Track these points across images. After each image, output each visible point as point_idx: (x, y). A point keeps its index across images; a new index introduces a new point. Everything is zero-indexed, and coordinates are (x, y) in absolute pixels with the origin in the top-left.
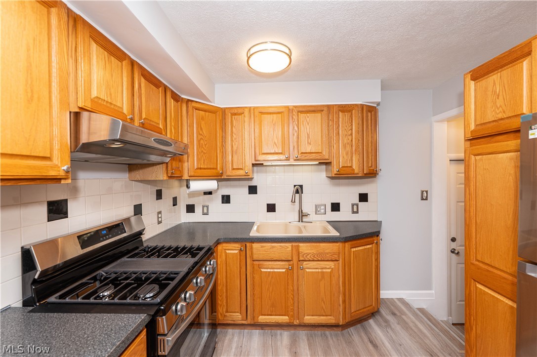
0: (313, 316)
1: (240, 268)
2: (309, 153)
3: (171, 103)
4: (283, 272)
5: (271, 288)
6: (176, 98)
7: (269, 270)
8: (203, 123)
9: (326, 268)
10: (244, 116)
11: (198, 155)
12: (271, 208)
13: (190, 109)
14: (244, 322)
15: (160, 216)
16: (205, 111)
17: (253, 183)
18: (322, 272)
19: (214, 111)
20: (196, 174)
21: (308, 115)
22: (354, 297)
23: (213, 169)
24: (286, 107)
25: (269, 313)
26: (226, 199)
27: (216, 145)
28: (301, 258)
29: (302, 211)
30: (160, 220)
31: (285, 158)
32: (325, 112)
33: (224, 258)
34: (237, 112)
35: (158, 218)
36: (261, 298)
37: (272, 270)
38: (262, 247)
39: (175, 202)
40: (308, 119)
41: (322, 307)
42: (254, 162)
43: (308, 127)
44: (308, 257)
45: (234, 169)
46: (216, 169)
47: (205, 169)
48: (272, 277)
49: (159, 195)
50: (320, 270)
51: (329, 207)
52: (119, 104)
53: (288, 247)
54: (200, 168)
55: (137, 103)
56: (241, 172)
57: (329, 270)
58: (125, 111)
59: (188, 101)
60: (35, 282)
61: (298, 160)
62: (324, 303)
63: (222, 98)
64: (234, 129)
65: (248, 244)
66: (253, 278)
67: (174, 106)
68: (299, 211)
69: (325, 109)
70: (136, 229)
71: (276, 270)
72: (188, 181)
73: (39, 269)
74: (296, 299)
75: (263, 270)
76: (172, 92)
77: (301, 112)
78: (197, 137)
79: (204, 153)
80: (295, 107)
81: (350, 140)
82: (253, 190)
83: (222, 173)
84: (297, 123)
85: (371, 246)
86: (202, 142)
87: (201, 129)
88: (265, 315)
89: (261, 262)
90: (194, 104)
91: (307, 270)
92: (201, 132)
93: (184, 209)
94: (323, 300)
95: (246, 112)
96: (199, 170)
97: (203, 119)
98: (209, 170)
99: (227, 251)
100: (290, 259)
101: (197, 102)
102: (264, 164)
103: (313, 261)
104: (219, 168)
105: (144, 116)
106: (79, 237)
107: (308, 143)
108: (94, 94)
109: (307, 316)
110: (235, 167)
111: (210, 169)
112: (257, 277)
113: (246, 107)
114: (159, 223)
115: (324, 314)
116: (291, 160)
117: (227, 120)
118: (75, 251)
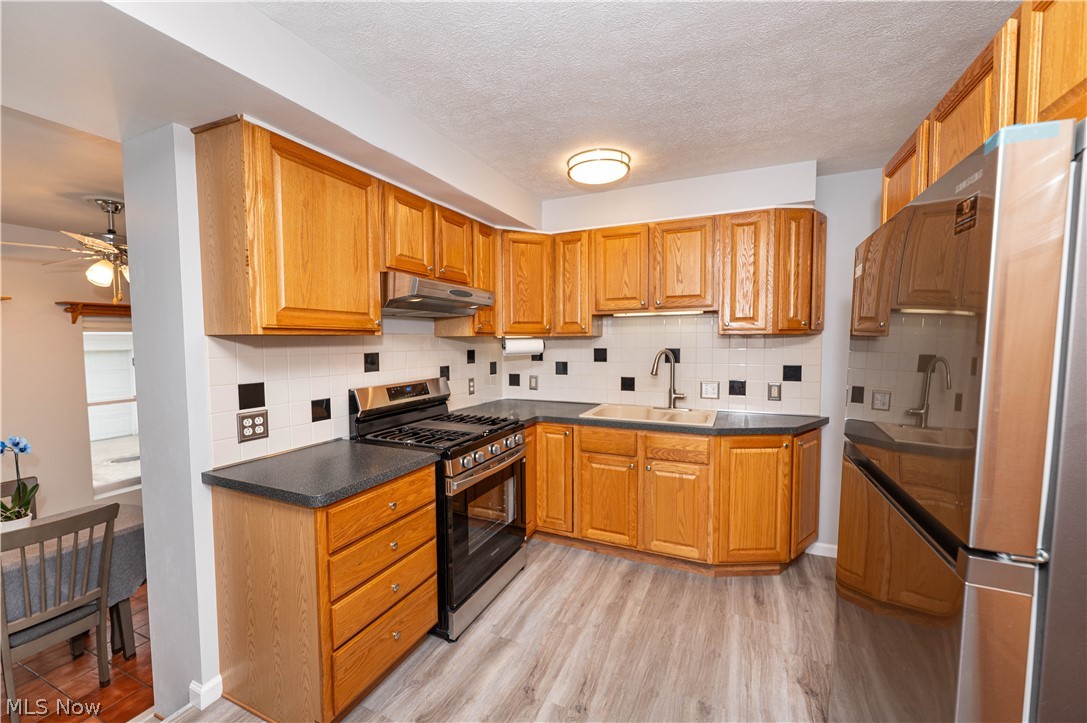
0: (665, 542)
1: (565, 459)
2: (679, 296)
3: (479, 239)
4: (622, 472)
5: (605, 493)
6: (486, 231)
7: (602, 466)
8: (523, 259)
9: (686, 473)
10: (582, 245)
11: (515, 305)
12: (628, 384)
13: (506, 242)
14: (569, 535)
15: (472, 384)
16: (527, 243)
17: (600, 345)
18: (681, 480)
19: (538, 241)
20: (512, 330)
21: (679, 235)
22: (736, 526)
23: (537, 323)
24: (643, 225)
25: (602, 527)
26: (562, 368)
27: (542, 289)
28: (650, 455)
29: (674, 391)
30: (472, 389)
31: (640, 306)
32: (709, 228)
33: (545, 443)
34: (572, 238)
35: (470, 386)
36: (591, 504)
37: (607, 467)
38: (594, 433)
39: (493, 368)
40: (679, 243)
41: (680, 532)
42: (596, 313)
43: (678, 255)
44: (659, 454)
45: (566, 323)
46: (542, 323)
47: (524, 323)
48: (607, 477)
49: (471, 356)
50: (677, 476)
51: (726, 388)
52: (419, 257)
53: (630, 438)
54: (519, 323)
55: (437, 251)
56: (575, 328)
57: (693, 477)
58: (425, 263)
59: (505, 231)
60: (358, 420)
61: (661, 308)
62: (682, 524)
63: (552, 221)
64: (566, 264)
65: (576, 427)
66: (582, 475)
67: (484, 243)
68: (670, 391)
69: (709, 223)
70: (443, 392)
71: (613, 468)
72: (503, 340)
73: (361, 410)
74: (641, 514)
75: (594, 465)
76: (481, 224)
77: (668, 231)
78: (514, 280)
79: (525, 302)
80: (659, 224)
81: (752, 272)
82: (600, 355)
83: (550, 329)
84: (660, 249)
85: (775, 450)
86: (521, 286)
87: (521, 268)
88: (596, 529)
89: (593, 455)
90: (511, 236)
91: (658, 473)
92: (520, 273)
93: (506, 380)
94: (680, 521)
95: (585, 237)
96: (516, 325)
97: (523, 254)
98: (531, 325)
99: (549, 435)
100: (632, 453)
101: (514, 232)
102: (615, 315)
103: (667, 460)
104: (545, 322)
105: (445, 264)
106: (388, 389)
107: (678, 280)
108: (398, 252)
109: (657, 540)
110: (567, 320)
111: (533, 323)
112: (587, 475)
113: (584, 231)
114: (471, 393)
115: (682, 542)
116: (651, 308)
117: (557, 252)
118: (384, 402)
